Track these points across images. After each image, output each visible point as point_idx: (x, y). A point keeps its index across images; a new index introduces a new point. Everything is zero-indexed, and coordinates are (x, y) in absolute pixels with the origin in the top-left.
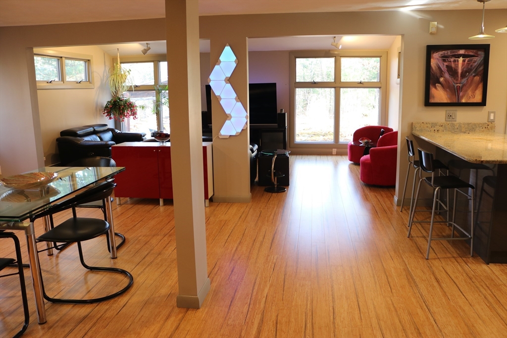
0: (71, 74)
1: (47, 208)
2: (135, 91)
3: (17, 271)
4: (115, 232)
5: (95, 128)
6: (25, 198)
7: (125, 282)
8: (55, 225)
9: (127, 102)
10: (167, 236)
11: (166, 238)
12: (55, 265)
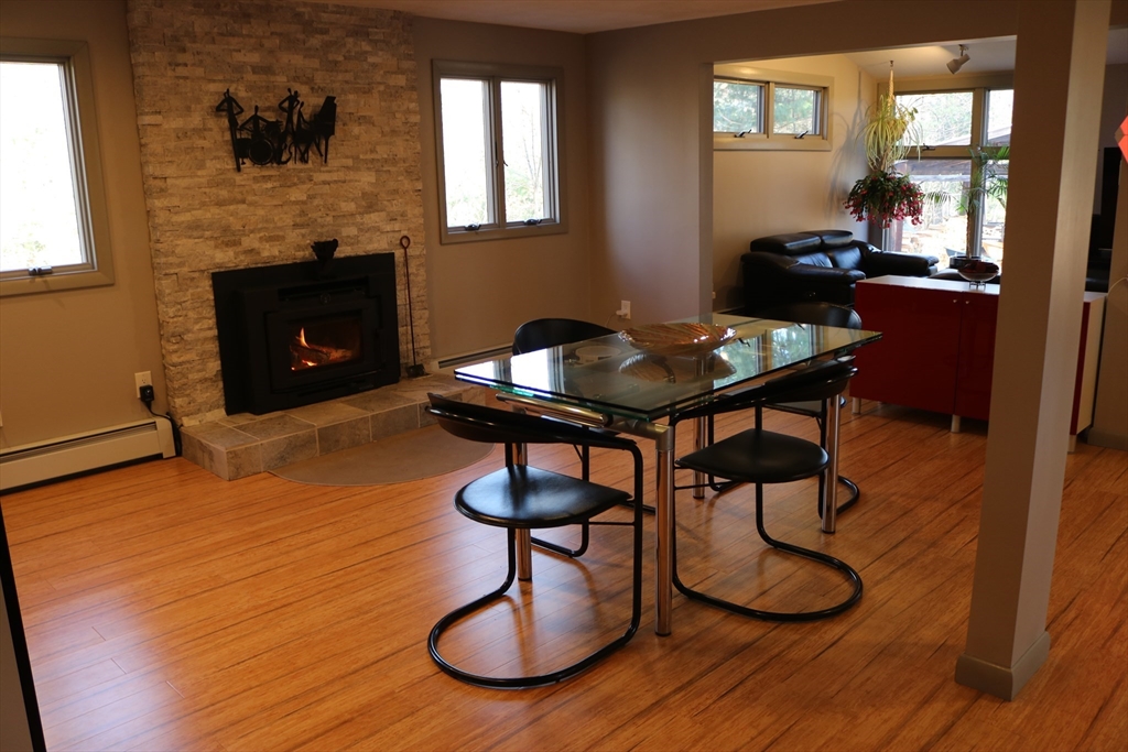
0: (785, 119)
1: (704, 401)
2: (922, 158)
3: (629, 516)
4: (840, 474)
5: (824, 238)
6: (666, 374)
7: (844, 591)
8: (717, 439)
9: (902, 185)
10: (958, 506)
11: (953, 510)
12: (704, 520)
